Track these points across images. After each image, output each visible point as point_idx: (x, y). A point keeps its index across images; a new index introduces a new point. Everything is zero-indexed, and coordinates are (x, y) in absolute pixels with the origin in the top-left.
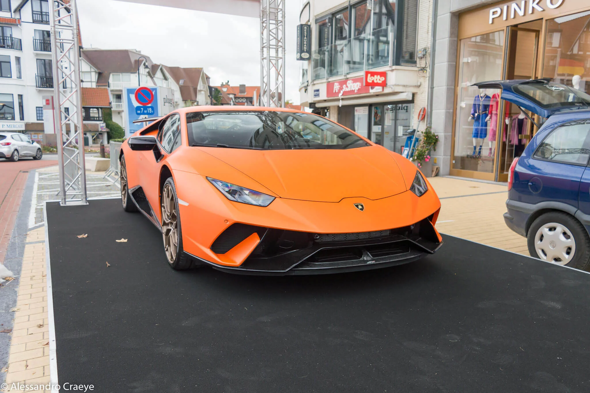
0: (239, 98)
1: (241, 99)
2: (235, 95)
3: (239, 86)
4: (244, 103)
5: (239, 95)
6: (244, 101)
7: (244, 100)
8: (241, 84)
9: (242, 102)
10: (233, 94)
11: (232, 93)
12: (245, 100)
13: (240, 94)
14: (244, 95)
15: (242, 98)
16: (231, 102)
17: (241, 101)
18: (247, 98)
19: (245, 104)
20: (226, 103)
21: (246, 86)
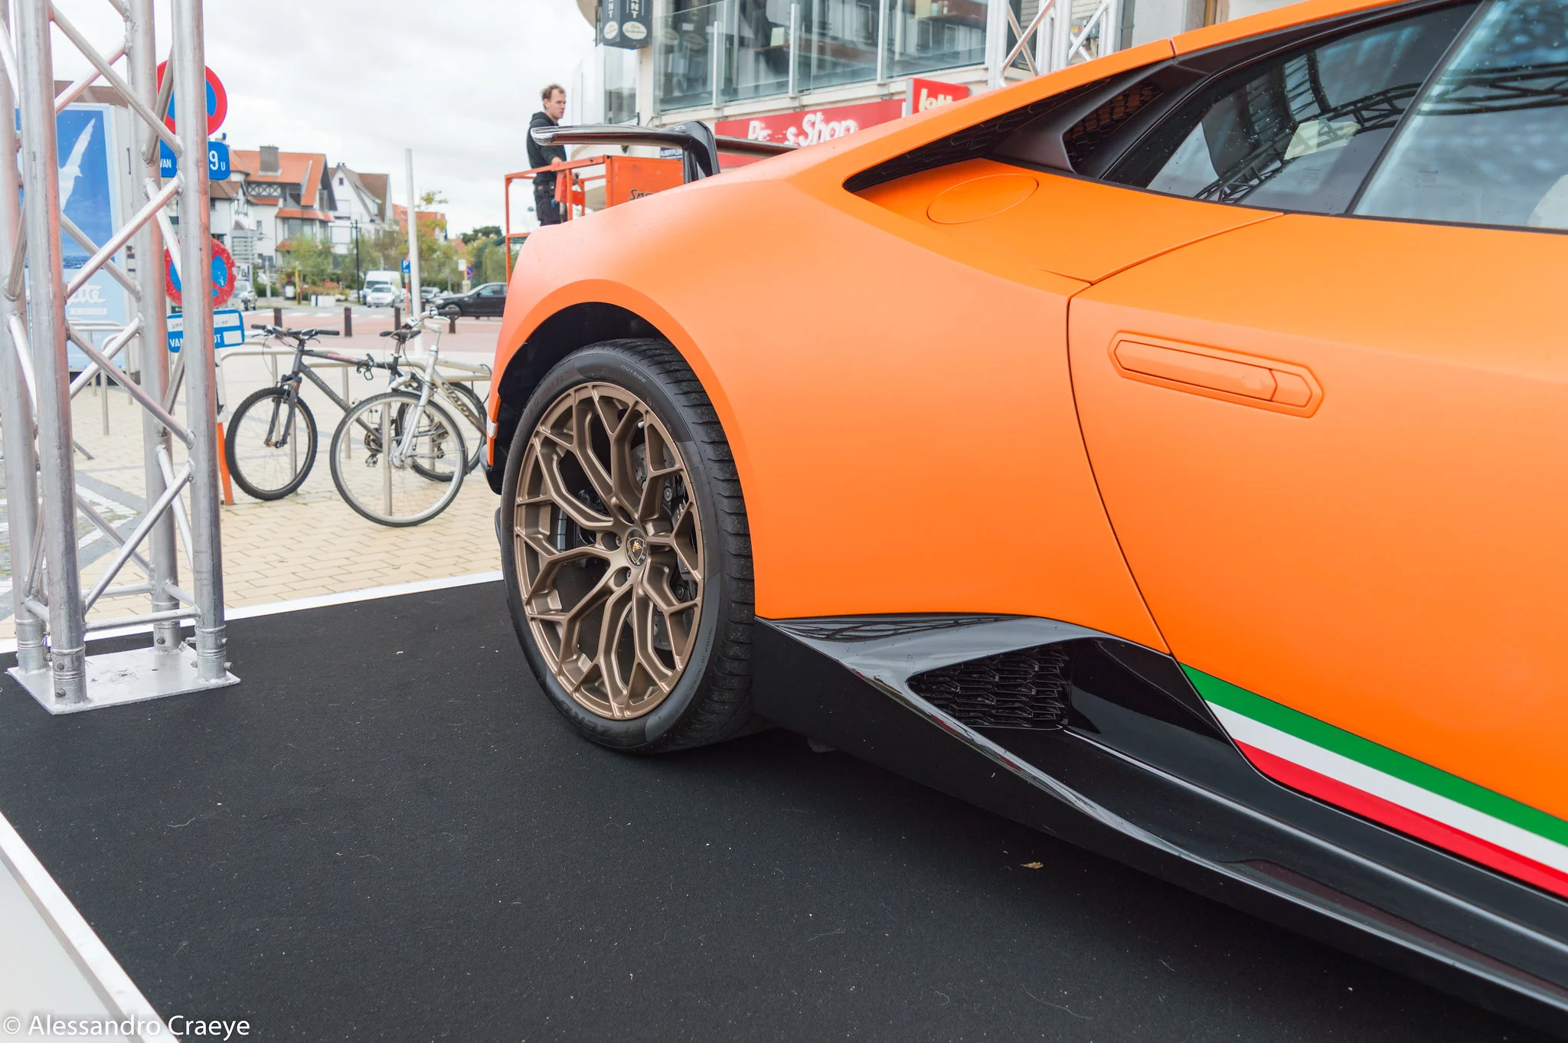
0: (259, 184)
1: (264, 186)
2: (247, 175)
3: (258, 149)
4: (276, 198)
5: (258, 175)
6: (275, 194)
7: (275, 190)
8: (266, 144)
9: (270, 196)
10: (241, 172)
11: (241, 169)
12: (279, 190)
13: (261, 173)
14: (277, 177)
15: (270, 184)
16: (237, 194)
17: (264, 193)
18: (283, 186)
19: (278, 201)
20: (224, 196)
21: (280, 150)
